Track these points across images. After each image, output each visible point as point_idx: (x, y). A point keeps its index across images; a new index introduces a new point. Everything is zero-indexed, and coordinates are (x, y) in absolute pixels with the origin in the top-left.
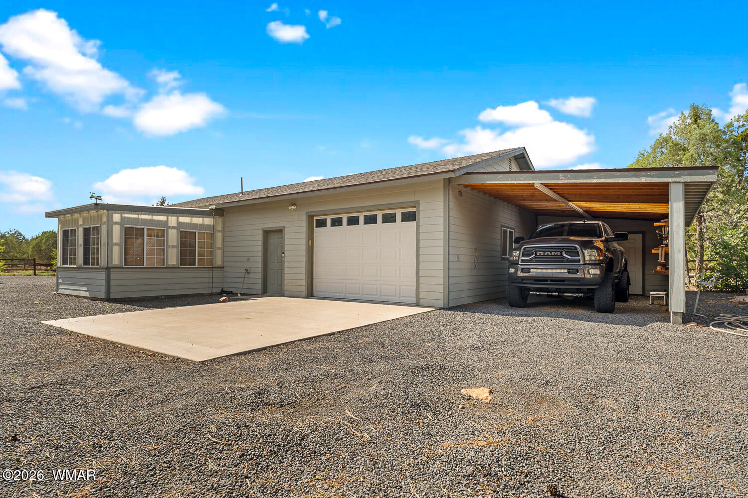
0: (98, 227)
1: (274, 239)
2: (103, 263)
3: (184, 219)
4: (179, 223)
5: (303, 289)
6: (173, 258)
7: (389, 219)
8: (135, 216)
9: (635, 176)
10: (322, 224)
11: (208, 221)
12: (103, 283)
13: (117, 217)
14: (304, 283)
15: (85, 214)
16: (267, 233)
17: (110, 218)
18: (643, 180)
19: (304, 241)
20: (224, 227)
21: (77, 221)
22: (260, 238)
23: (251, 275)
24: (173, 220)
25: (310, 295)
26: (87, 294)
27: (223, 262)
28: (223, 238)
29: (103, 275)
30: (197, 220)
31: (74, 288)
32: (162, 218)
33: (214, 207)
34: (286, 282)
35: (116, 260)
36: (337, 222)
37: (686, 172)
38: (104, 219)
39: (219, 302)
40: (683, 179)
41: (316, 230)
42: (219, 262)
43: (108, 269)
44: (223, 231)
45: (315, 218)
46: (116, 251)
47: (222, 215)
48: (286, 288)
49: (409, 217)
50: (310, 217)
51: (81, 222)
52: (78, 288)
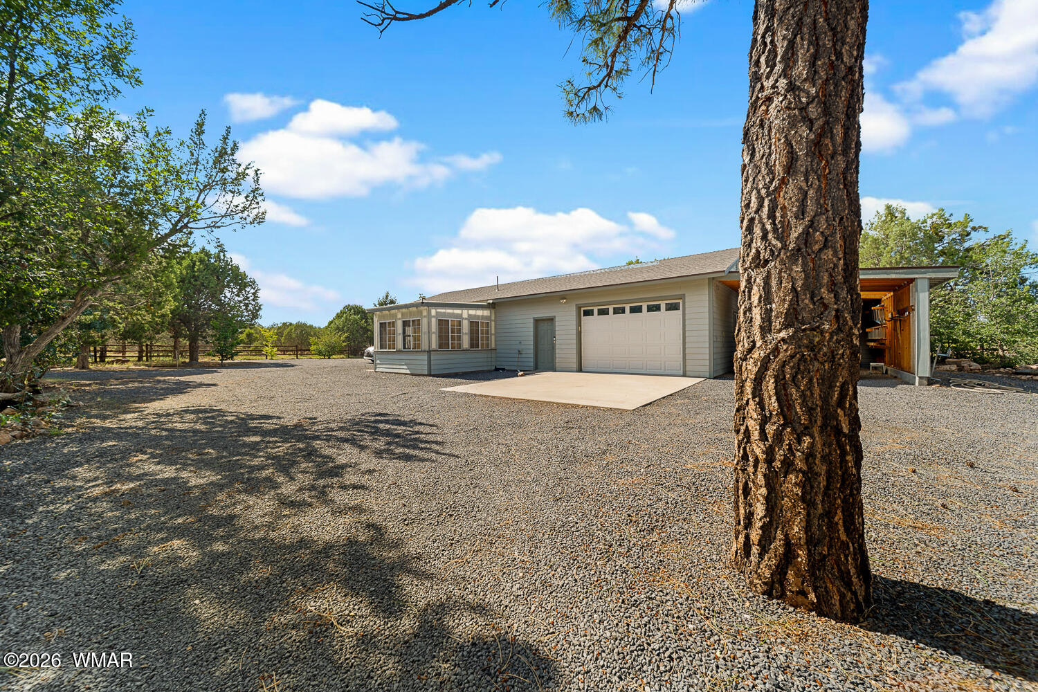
0: (419, 320)
1: (544, 327)
2: (425, 346)
3: (472, 312)
4: (469, 315)
5: (575, 366)
6: (466, 343)
7: (654, 308)
8: (443, 311)
9: (886, 273)
10: (588, 313)
11: (486, 313)
12: (426, 362)
13: (433, 312)
14: (575, 360)
15: (404, 310)
16: (537, 321)
17: (429, 312)
18: (893, 276)
19: (575, 327)
20: (496, 317)
21: (396, 315)
22: (531, 326)
23: (523, 355)
24: (465, 313)
25: (580, 370)
26: (408, 372)
27: (496, 345)
28: (496, 325)
29: (425, 357)
30: (480, 312)
31: (394, 367)
32: (458, 311)
33: (491, 301)
34: (557, 360)
35: (434, 346)
36: (603, 312)
37: (931, 270)
38: (425, 313)
39: (517, 376)
40: (928, 276)
41: (583, 318)
42: (493, 346)
43: (429, 352)
44: (495, 321)
45: (583, 309)
46: (434, 338)
47: (494, 308)
48: (557, 365)
49: (671, 307)
50: (579, 308)
51: (399, 316)
52: (398, 367)
